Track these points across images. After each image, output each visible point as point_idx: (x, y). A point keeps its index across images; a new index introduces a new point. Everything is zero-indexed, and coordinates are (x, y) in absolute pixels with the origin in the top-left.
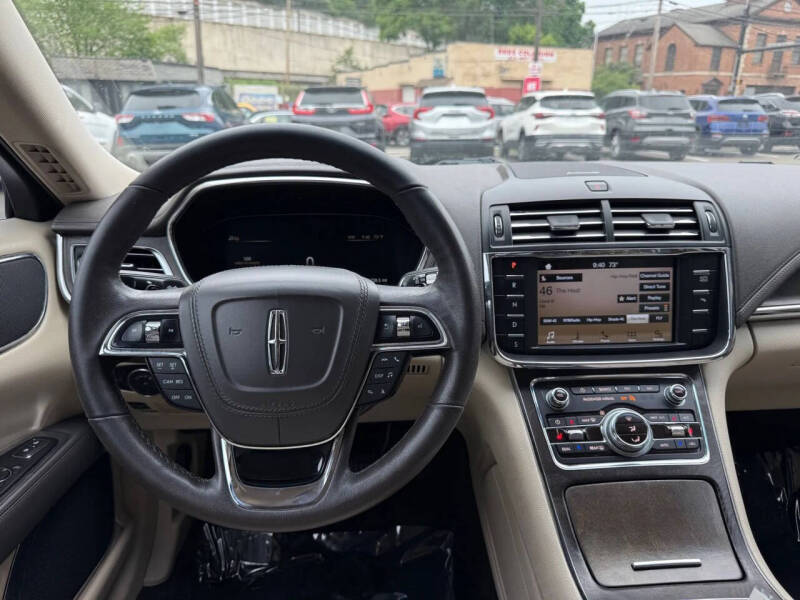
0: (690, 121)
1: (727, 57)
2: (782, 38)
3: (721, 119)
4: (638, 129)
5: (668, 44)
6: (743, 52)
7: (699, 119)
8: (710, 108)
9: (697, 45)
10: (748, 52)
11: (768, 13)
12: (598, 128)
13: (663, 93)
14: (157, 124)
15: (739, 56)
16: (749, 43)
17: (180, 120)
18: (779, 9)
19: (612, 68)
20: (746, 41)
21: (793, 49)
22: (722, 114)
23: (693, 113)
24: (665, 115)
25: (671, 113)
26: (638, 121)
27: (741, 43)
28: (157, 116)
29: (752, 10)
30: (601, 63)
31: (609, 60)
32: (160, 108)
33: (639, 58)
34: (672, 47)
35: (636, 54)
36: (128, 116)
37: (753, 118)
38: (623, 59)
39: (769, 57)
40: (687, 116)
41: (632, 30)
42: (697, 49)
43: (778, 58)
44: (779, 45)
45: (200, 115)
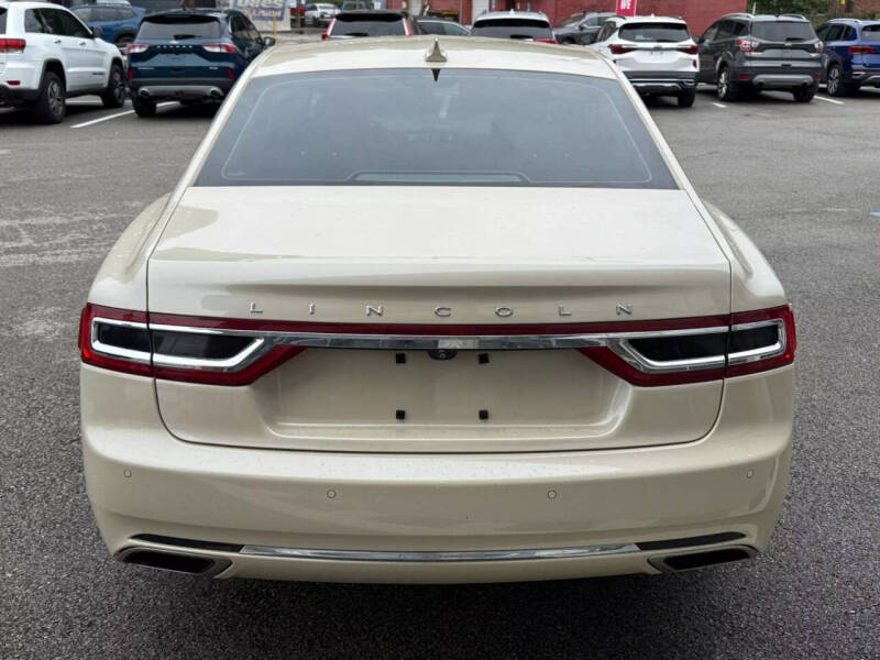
3: (864, 50)
4: (748, 64)
12: (688, 64)
13: (782, 18)
14: (173, 56)
17: (199, 51)
22: (867, 44)
23: (818, 43)
24: (782, 47)
25: (789, 44)
26: (748, 54)
28: (174, 46)
32: (177, 38)
36: (141, 47)
40: (811, 48)
45: (220, 46)
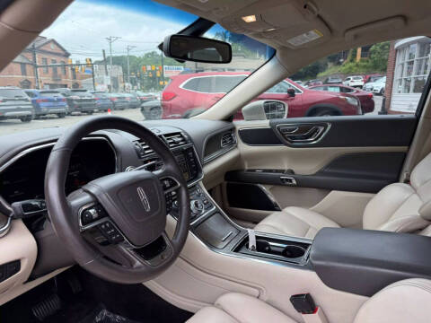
0: (30, 103)
1: (29, 68)
6: (37, 67)
7: (33, 101)
8: (36, 96)
10: (40, 67)
11: (44, 48)
15: (36, 69)
16: (39, 62)
20: (37, 61)
27: (35, 62)
37: (59, 100)
39: (50, 70)
43: (55, 71)
44: (54, 64)
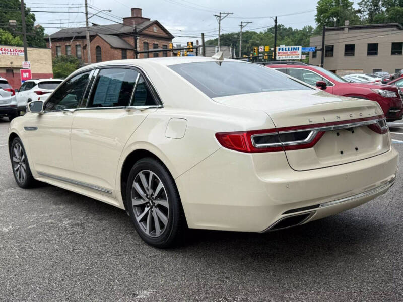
1: (130, 55)
2: (156, 46)
5: (95, 46)
6: (138, 53)
9: (112, 47)
10: (140, 53)
11: (145, 32)
15: (136, 55)
16: (140, 47)
18: (151, 30)
19: (63, 60)
20: (138, 46)
21: (162, 52)
27: (136, 48)
29: (137, 30)
30: (56, 56)
31: (60, 54)
33: (79, 53)
34: (98, 48)
35: (76, 51)
38: (69, 54)
41: (74, 36)
42: (113, 49)
44: (155, 50)
